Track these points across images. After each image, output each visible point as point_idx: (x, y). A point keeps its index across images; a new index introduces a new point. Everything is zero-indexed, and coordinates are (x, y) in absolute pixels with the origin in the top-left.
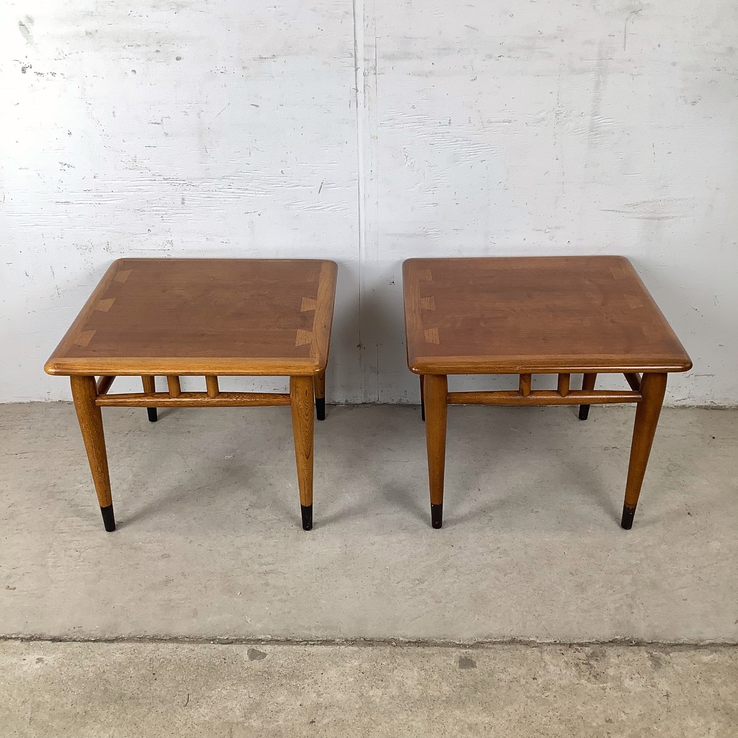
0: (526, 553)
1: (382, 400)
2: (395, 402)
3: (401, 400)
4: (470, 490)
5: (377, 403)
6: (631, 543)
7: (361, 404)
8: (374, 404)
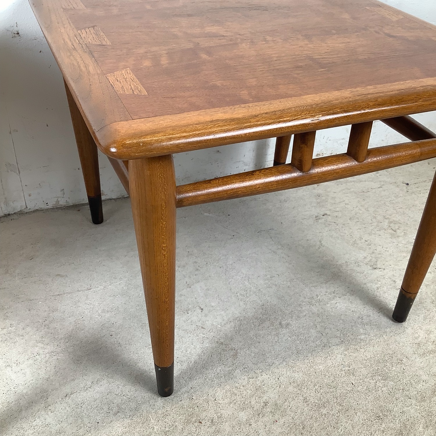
0: (305, 400)
1: (32, 206)
2: (50, 206)
3: (58, 201)
4: (189, 312)
5: (26, 211)
6: (417, 341)
7: (3, 217)
8: (21, 213)
